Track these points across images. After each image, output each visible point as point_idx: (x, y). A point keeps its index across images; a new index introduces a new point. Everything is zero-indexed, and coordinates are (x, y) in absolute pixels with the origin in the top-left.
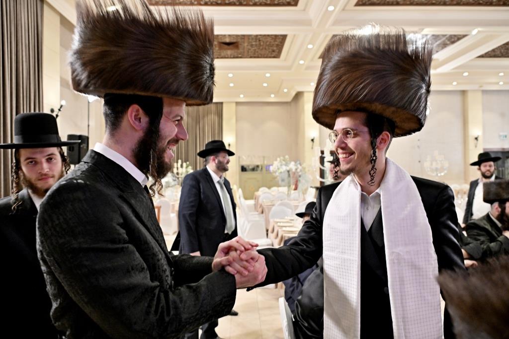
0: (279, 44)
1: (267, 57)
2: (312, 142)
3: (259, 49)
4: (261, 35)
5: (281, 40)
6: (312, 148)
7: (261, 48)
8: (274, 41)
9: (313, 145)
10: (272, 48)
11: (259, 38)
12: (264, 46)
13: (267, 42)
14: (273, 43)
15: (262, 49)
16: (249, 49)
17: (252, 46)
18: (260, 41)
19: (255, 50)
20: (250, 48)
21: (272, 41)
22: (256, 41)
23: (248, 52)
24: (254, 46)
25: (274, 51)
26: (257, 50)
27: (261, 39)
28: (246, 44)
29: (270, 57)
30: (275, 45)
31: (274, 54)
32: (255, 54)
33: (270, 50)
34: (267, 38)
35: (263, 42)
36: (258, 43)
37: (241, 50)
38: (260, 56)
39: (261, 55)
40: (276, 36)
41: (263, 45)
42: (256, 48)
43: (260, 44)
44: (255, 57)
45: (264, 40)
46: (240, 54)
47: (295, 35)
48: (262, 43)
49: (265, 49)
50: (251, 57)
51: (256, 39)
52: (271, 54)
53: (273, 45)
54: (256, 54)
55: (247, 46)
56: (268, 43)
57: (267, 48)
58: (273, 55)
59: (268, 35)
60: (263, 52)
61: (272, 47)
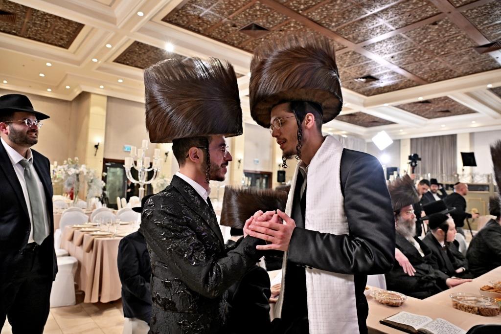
0: (71, 32)
1: (51, 44)
2: (96, 149)
3: (43, 31)
4: (51, 15)
5: (74, 29)
6: (95, 155)
7: (47, 30)
8: (65, 28)
9: (96, 152)
10: (61, 35)
11: (48, 18)
12: (51, 30)
13: (56, 26)
14: (64, 30)
15: (48, 32)
16: (30, 28)
17: (34, 24)
18: (47, 21)
19: (37, 30)
20: (31, 26)
21: (62, 26)
22: (41, 21)
23: (27, 30)
24: (37, 26)
25: (62, 39)
26: (40, 31)
27: (49, 20)
28: (26, 20)
29: (56, 45)
30: (65, 33)
31: (62, 42)
32: (36, 35)
33: (58, 37)
34: (57, 22)
35: (51, 24)
36: (44, 24)
37: (17, 25)
38: (42, 39)
39: (44, 38)
40: (70, 22)
41: (50, 28)
42: (39, 28)
43: (46, 26)
44: (35, 39)
45: (53, 23)
46: (14, 30)
47: (93, 29)
48: (49, 26)
49: (52, 33)
50: (29, 38)
51: (42, 19)
52: (58, 42)
53: (63, 31)
54: (39, 36)
55: (28, 22)
56: (56, 28)
57: (54, 32)
58: (60, 44)
59: (60, 18)
60: (47, 36)
61: (61, 33)
